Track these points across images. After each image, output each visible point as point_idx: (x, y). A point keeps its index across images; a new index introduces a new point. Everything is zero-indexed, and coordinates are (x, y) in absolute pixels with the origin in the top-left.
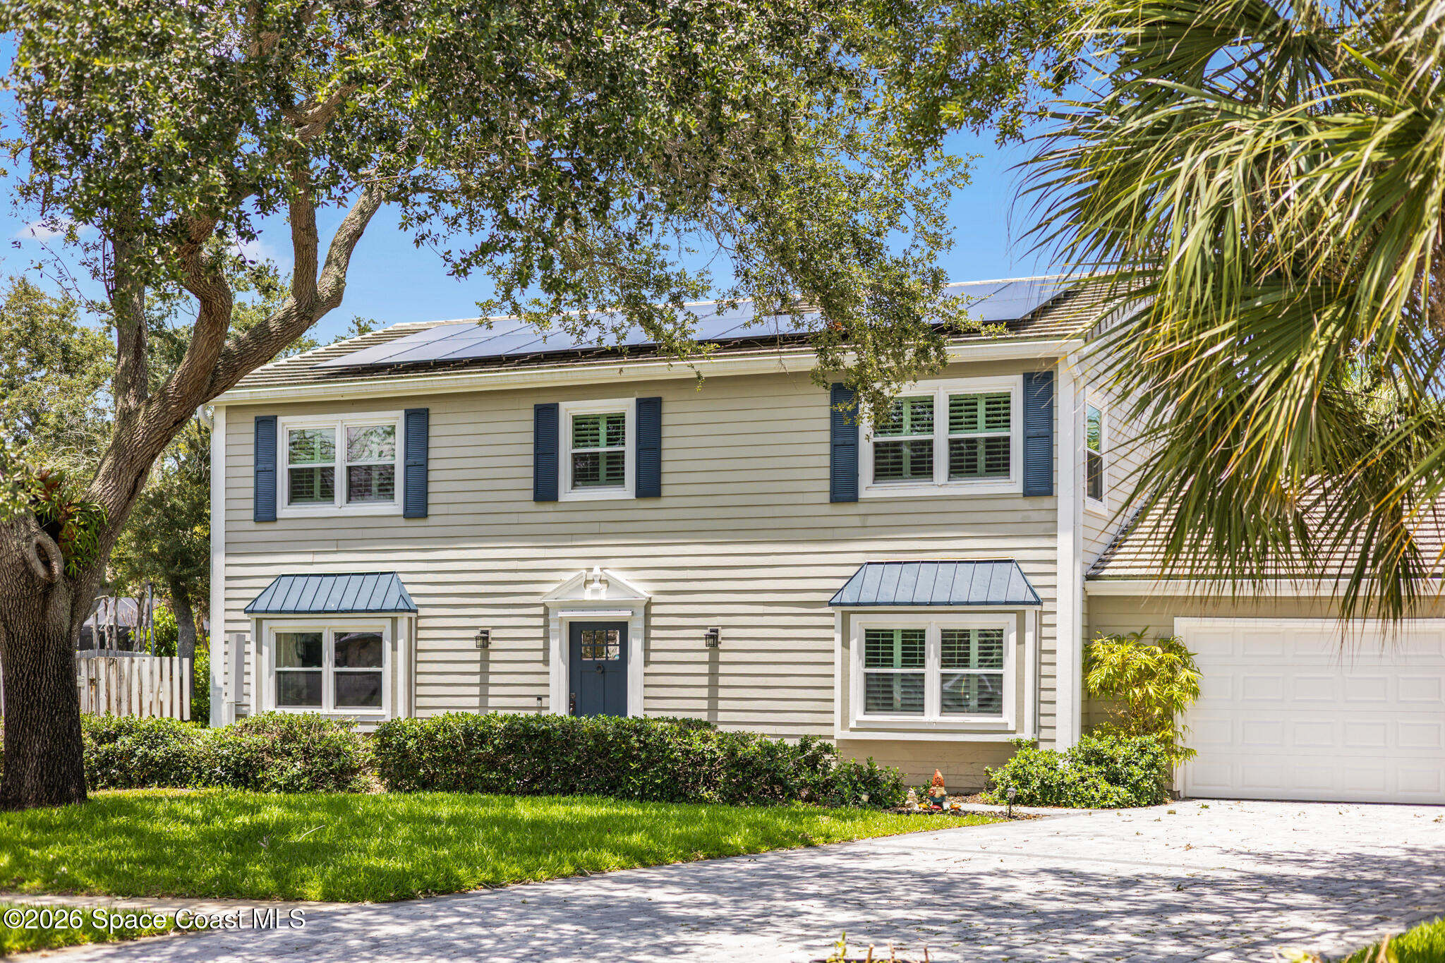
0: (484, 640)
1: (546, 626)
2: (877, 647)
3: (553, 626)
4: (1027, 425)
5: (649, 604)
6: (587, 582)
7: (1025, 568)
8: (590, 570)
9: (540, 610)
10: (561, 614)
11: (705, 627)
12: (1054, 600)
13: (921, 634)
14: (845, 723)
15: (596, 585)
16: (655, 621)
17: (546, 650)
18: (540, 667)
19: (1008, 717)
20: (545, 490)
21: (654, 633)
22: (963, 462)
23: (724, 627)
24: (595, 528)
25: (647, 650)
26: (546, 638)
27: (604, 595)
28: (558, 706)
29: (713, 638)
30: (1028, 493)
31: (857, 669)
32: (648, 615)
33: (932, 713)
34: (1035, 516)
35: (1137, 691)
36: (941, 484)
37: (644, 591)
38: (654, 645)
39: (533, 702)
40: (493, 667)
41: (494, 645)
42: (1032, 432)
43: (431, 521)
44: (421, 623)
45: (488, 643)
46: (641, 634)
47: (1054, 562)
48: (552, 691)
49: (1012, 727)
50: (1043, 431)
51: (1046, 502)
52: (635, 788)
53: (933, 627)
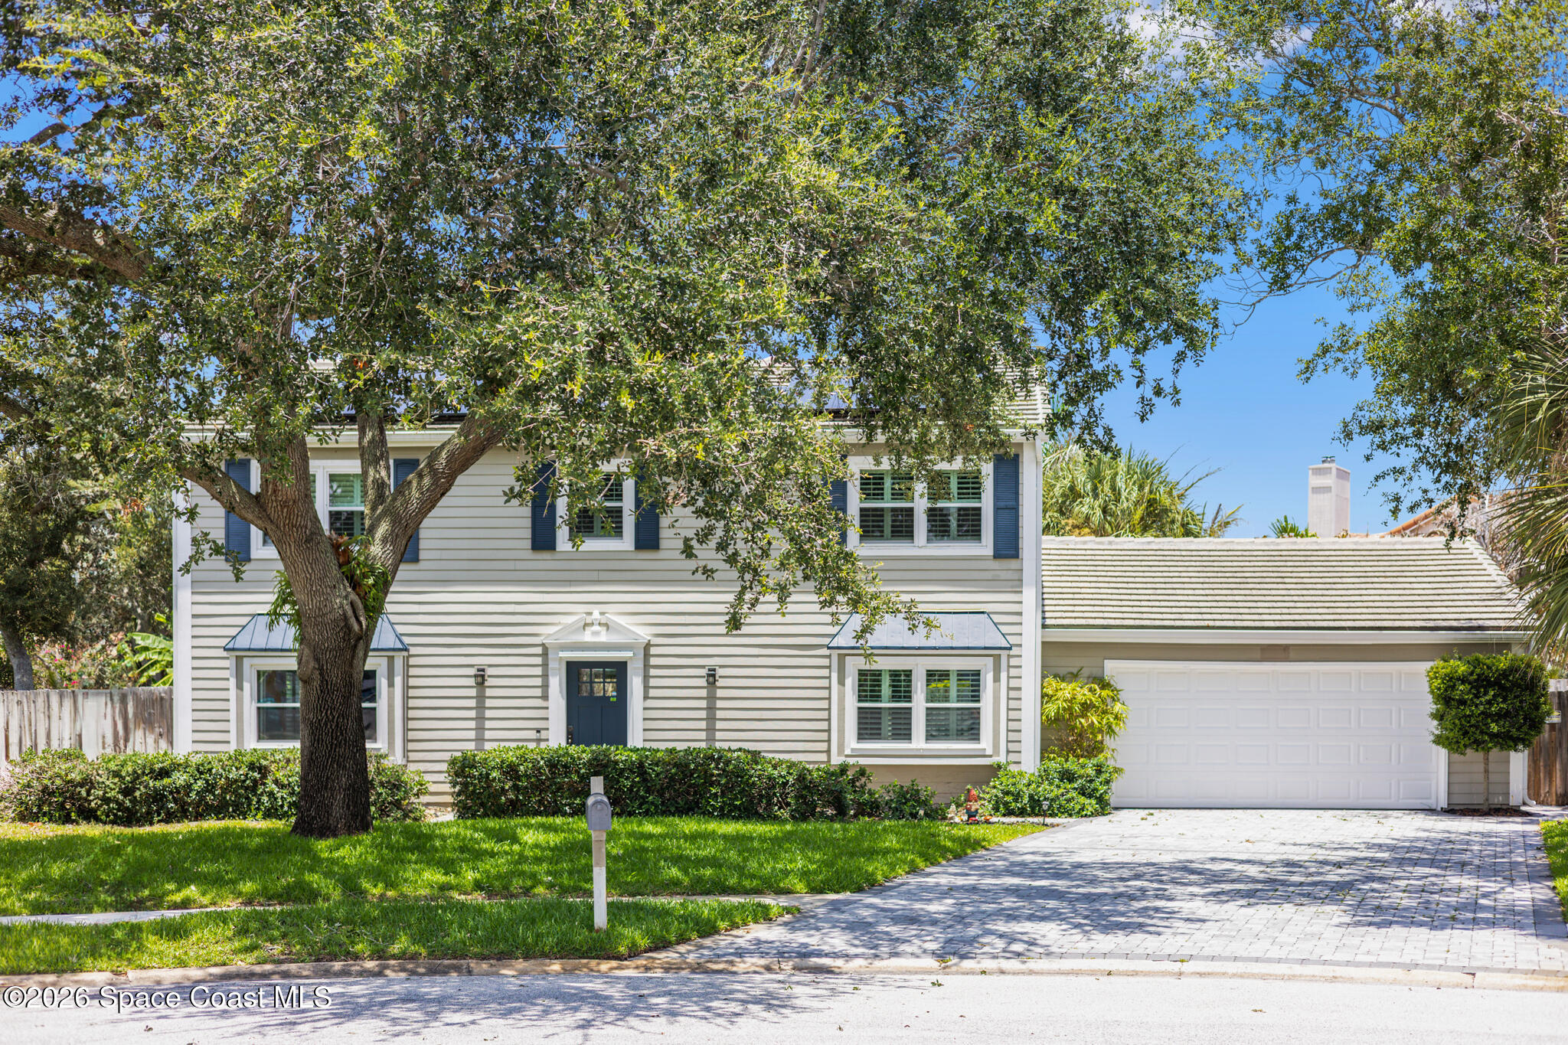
0: (481, 678)
1: (545, 665)
2: (869, 685)
3: (552, 665)
4: (996, 498)
5: (648, 646)
6: (586, 625)
7: (997, 618)
8: (590, 614)
9: (539, 650)
10: (562, 654)
11: (703, 667)
12: (1020, 645)
13: (908, 674)
14: (841, 751)
15: (596, 628)
16: (653, 661)
17: (545, 686)
18: (540, 703)
19: (985, 743)
20: (543, 539)
21: (653, 672)
22: (940, 528)
23: (721, 667)
24: (594, 576)
25: (647, 687)
26: (545, 676)
27: (604, 637)
28: (556, 737)
29: (712, 676)
30: (997, 556)
31: (852, 704)
32: (647, 655)
33: (919, 741)
34: (1003, 575)
35: (1083, 721)
36: (921, 545)
37: (644, 634)
38: (653, 682)
39: (533, 735)
40: (489, 703)
41: (489, 682)
42: (1002, 504)
43: (422, 565)
44: (412, 661)
45: (484, 680)
46: (641, 672)
47: (1020, 614)
48: (551, 724)
49: (989, 752)
50: (1012, 503)
51: (1013, 564)
52: (715, 809)
53: (919, 667)
